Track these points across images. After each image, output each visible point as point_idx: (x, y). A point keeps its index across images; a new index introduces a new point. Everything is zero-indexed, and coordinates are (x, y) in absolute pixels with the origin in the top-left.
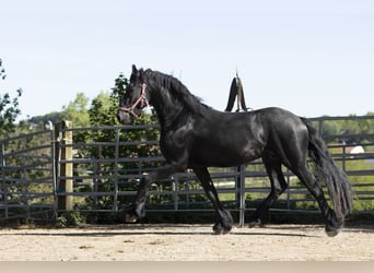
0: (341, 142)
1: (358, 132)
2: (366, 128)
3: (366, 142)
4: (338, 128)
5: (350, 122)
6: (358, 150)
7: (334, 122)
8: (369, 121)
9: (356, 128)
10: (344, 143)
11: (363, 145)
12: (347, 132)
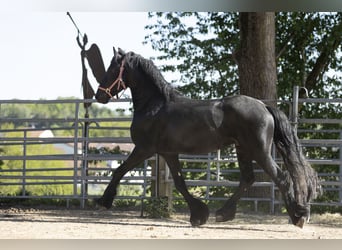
0: (30, 126)
1: (48, 116)
2: (55, 112)
3: (56, 126)
4: (28, 112)
5: (40, 105)
6: (47, 134)
7: (24, 106)
8: (59, 105)
9: (46, 112)
10: (33, 127)
11: (52, 129)
12: (37, 115)
